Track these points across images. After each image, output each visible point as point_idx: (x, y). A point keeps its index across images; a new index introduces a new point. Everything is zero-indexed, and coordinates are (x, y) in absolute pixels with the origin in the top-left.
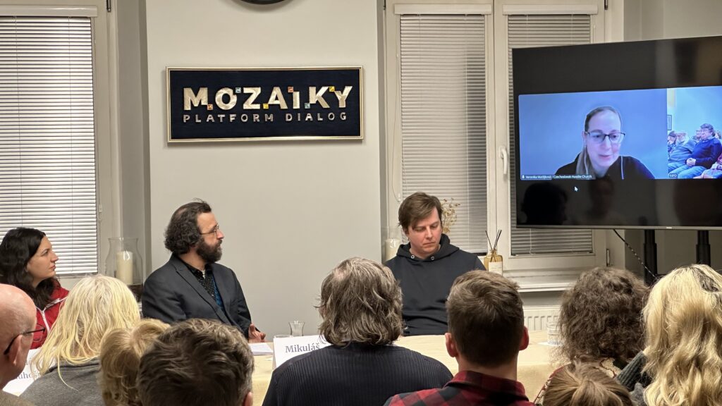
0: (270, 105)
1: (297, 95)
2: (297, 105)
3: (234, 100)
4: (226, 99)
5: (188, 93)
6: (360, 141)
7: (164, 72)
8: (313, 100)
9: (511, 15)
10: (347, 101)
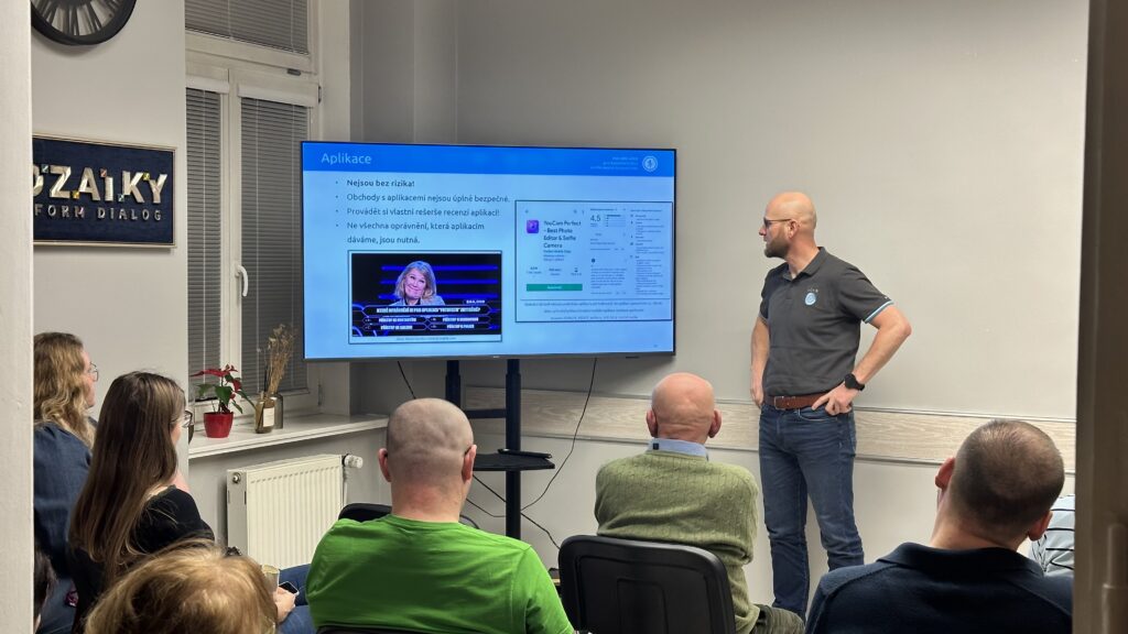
0: (81, 193)
1: (110, 182)
2: (110, 197)
3: (39, 183)
6: (168, 251)
8: (127, 192)
9: (244, 98)
10: (161, 194)
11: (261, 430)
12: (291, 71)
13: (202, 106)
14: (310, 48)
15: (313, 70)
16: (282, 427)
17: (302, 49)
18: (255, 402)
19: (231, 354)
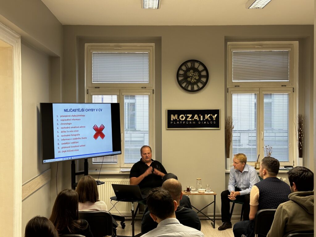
0: (194, 119)
1: (202, 117)
2: (202, 119)
3: (184, 118)
4: (182, 117)
5: (172, 116)
6: (219, 129)
7: (166, 110)
8: (206, 118)
10: (216, 118)
12: (282, 86)
15: (290, 84)
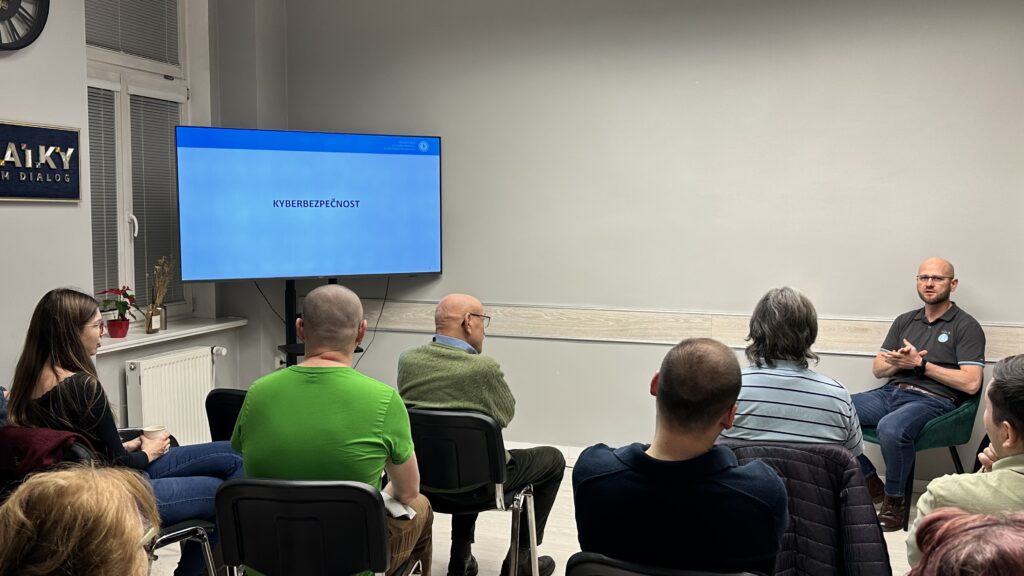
9: (131, 95)
10: (70, 162)
11: (150, 331)
12: (166, 77)
13: (100, 101)
14: (180, 60)
15: (182, 76)
16: (166, 329)
17: (175, 62)
18: (145, 312)
19: (126, 278)
